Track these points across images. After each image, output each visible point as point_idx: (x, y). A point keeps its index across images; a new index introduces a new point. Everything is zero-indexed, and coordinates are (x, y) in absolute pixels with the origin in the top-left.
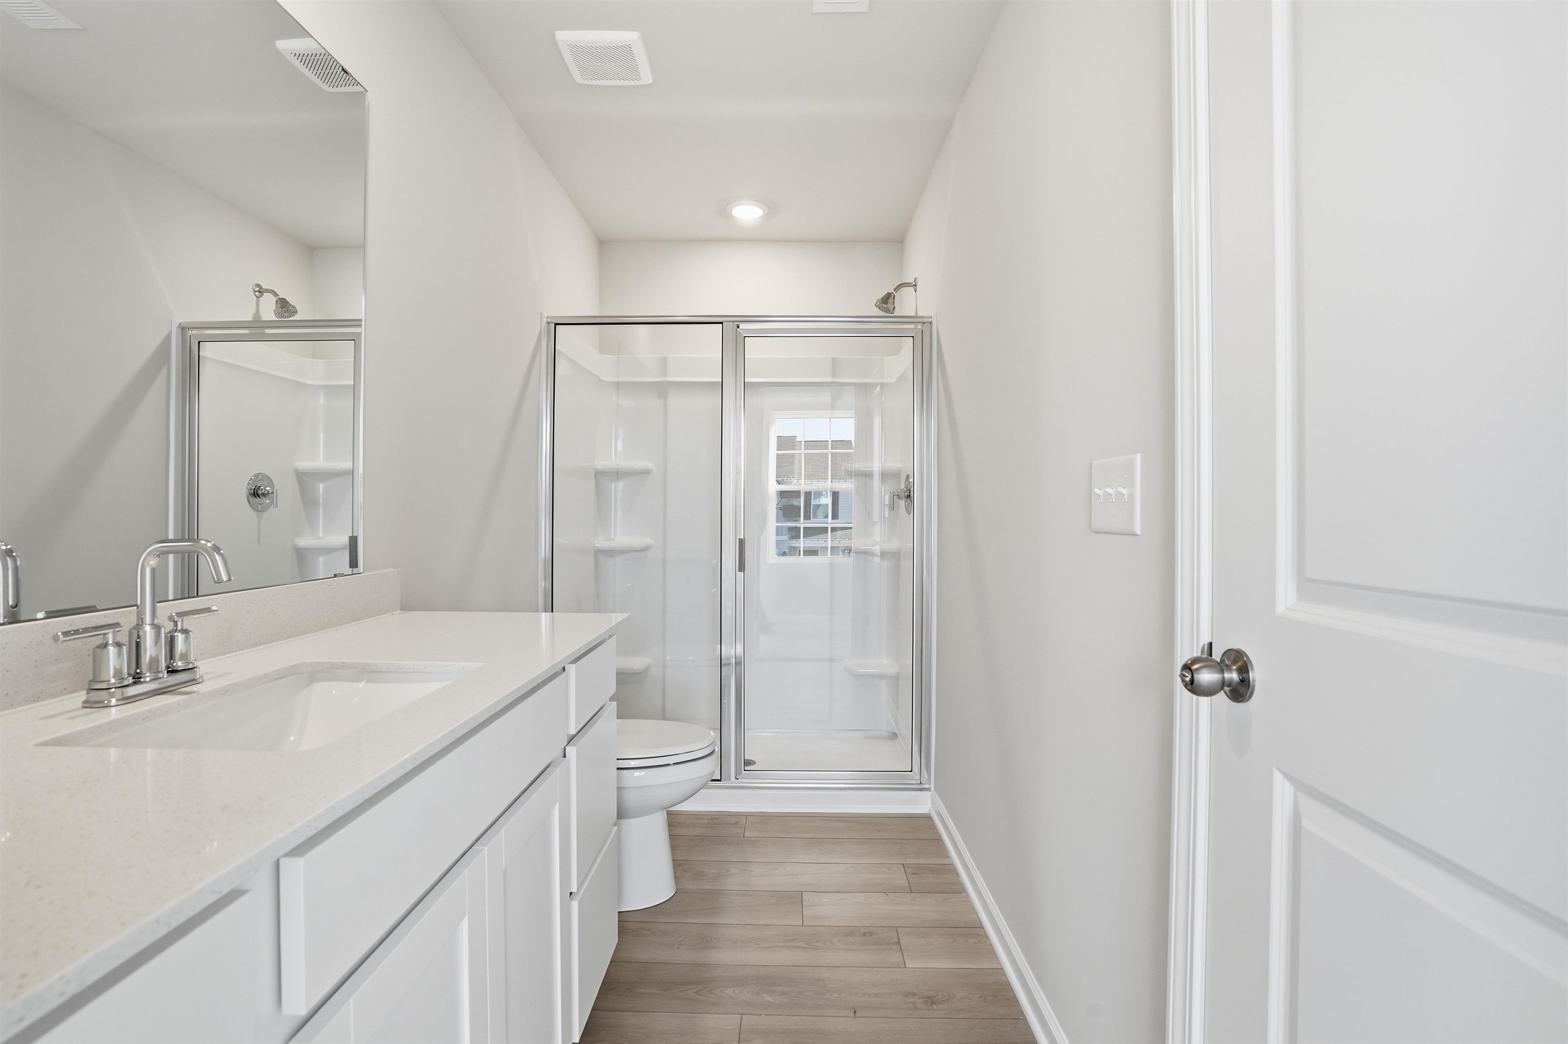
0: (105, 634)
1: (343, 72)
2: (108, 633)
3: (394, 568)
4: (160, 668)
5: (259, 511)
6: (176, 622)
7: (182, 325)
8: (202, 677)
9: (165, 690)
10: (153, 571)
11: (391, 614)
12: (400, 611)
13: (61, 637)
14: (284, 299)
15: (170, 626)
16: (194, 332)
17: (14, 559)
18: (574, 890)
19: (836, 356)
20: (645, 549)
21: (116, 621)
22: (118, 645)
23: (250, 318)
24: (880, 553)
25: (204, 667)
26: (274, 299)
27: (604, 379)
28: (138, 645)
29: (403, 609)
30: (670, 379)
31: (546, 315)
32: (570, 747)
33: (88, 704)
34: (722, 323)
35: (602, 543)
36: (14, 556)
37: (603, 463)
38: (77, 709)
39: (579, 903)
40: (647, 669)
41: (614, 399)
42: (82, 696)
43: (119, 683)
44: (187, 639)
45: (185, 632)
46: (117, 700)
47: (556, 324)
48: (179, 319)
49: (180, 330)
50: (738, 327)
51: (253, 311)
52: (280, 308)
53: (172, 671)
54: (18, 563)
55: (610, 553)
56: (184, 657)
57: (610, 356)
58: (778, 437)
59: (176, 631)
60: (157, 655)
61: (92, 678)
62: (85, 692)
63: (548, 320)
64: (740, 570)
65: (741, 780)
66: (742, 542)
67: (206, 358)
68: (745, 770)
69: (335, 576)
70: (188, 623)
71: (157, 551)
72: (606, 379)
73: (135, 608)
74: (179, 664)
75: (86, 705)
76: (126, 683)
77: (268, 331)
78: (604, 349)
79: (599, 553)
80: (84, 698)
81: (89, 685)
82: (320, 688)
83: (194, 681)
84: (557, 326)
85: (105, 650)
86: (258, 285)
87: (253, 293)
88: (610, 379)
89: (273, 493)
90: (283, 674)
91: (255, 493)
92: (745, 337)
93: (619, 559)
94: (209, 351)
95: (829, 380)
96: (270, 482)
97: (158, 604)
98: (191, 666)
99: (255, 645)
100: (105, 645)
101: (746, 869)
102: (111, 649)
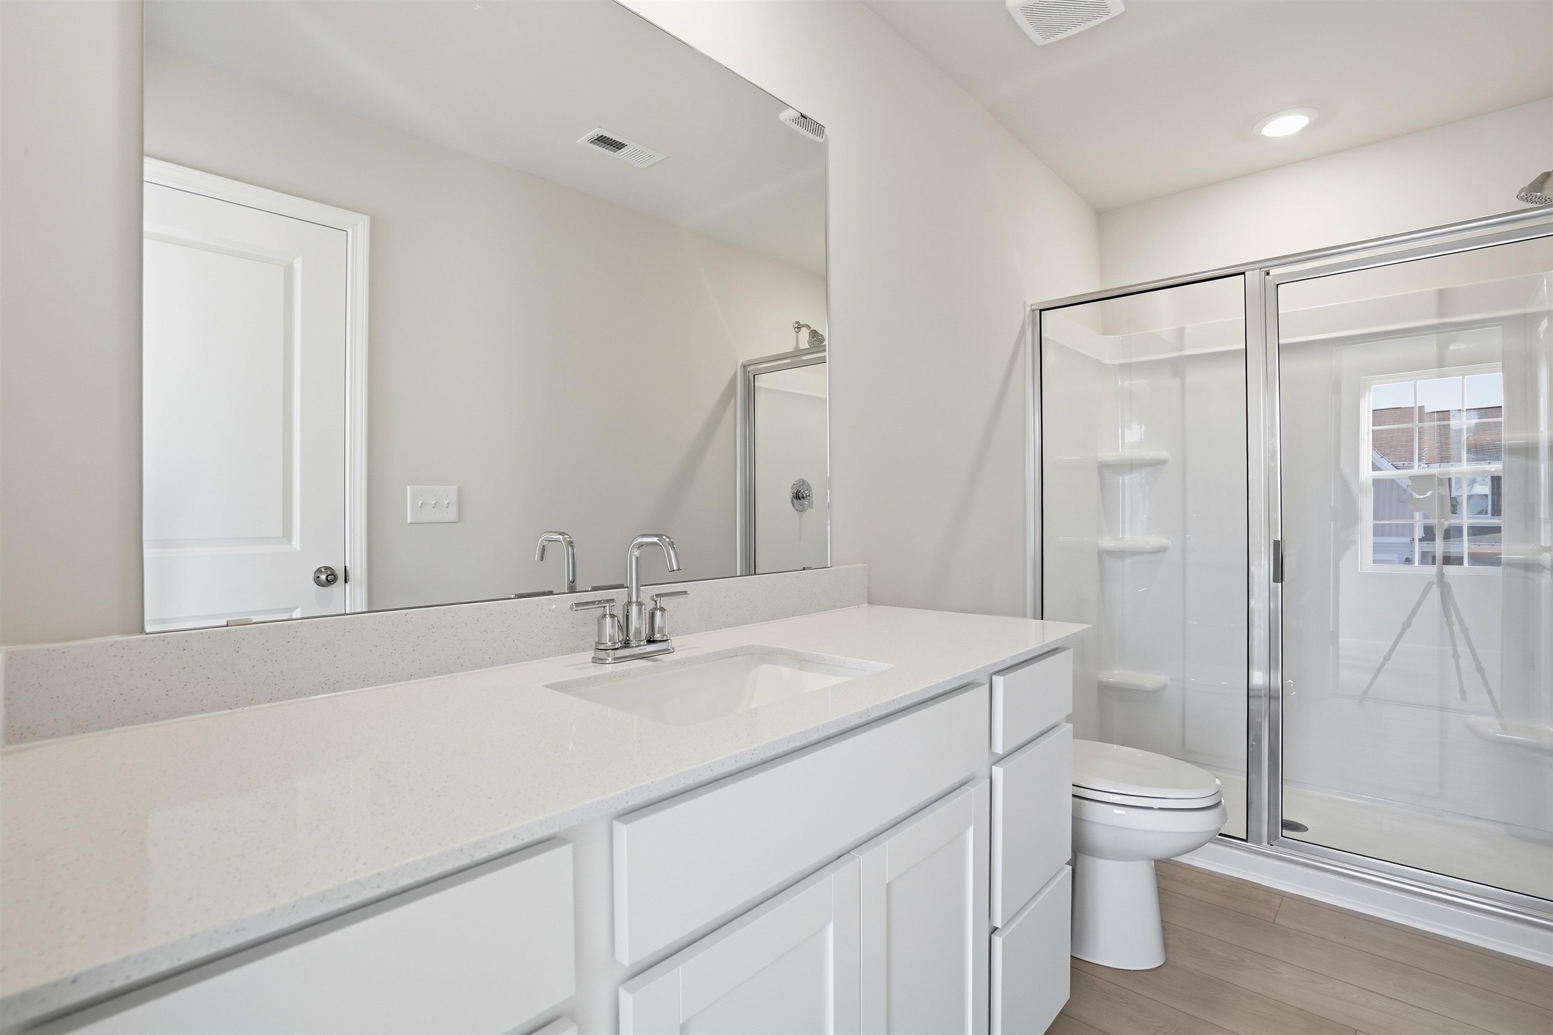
0: (604, 607)
1: (803, 118)
2: (606, 606)
3: (863, 564)
4: (642, 638)
5: (801, 510)
6: (655, 601)
7: (744, 364)
8: (673, 648)
9: (644, 656)
10: (637, 559)
11: (857, 606)
12: (867, 604)
13: (574, 607)
14: (815, 330)
15: (651, 605)
16: (751, 368)
17: (573, 547)
18: (998, 923)
19: (1444, 287)
20: (1161, 550)
21: (612, 598)
22: (612, 616)
23: (792, 349)
24: (1550, 565)
25: (675, 642)
26: (808, 331)
27: (1108, 362)
28: (627, 616)
29: (870, 602)
30: (1188, 352)
31: (1029, 303)
32: (998, 768)
33: (595, 660)
34: (1244, 273)
35: (1107, 543)
36: (572, 546)
37: (1107, 455)
38: (588, 663)
39: (1003, 940)
40: (1164, 687)
41: (1120, 384)
42: (591, 654)
43: (612, 646)
44: (662, 616)
45: (662, 609)
46: (612, 660)
47: (1041, 311)
48: (742, 359)
49: (742, 368)
50: (1268, 274)
51: (794, 344)
52: (811, 338)
53: (650, 641)
54: (575, 550)
55: (1120, 554)
56: (661, 630)
57: (1113, 337)
58: (1373, 410)
59: (656, 609)
60: (640, 628)
61: (597, 641)
62: (593, 651)
63: (1033, 307)
64: (1275, 580)
65: (1276, 847)
66: (1277, 546)
67: (760, 387)
68: (1282, 836)
69: (804, 569)
70: (664, 602)
71: (637, 545)
72: (1109, 363)
73: (627, 589)
74: (658, 636)
75: (594, 661)
76: (617, 646)
77: (804, 358)
78: (1107, 330)
79: (1103, 555)
80: (593, 655)
81: (596, 647)
82: (765, 668)
83: (666, 651)
84: (1042, 312)
85: (604, 619)
86: (797, 323)
87: (793, 329)
88: (1113, 362)
89: (809, 496)
90: (735, 653)
91: (798, 496)
92: (1278, 285)
93: (1128, 561)
94: (763, 381)
95: (1434, 321)
96: (809, 489)
97: (641, 588)
98: (665, 639)
99: (731, 625)
100: (604, 616)
101: (1271, 967)
102: (608, 619)
